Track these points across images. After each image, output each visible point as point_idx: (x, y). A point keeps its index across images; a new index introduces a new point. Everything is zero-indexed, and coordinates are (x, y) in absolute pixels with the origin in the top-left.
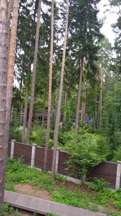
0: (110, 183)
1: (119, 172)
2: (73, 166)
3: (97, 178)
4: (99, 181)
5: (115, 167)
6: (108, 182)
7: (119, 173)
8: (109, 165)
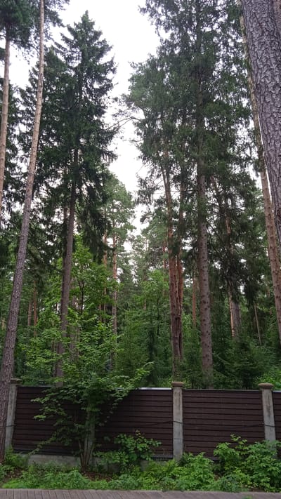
0: (158, 440)
1: (178, 411)
2: (59, 410)
3: (125, 435)
4: (130, 441)
5: (169, 398)
6: (154, 440)
7: (179, 413)
8: (153, 398)
